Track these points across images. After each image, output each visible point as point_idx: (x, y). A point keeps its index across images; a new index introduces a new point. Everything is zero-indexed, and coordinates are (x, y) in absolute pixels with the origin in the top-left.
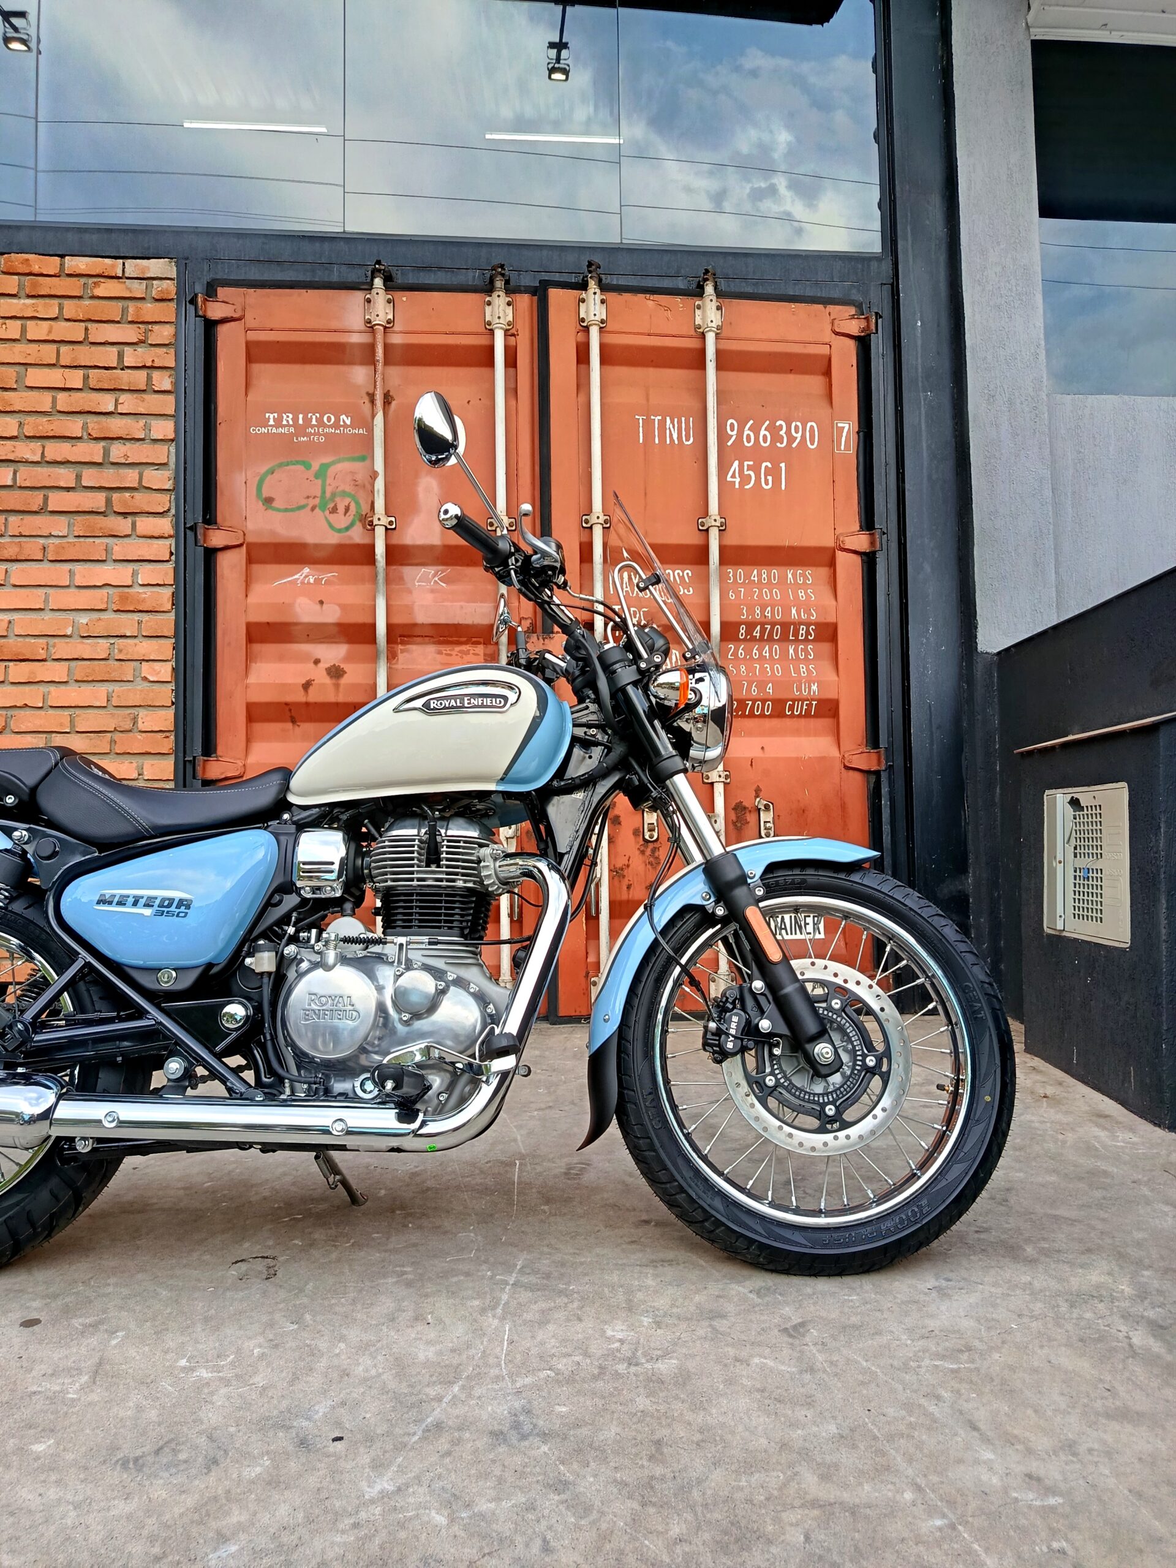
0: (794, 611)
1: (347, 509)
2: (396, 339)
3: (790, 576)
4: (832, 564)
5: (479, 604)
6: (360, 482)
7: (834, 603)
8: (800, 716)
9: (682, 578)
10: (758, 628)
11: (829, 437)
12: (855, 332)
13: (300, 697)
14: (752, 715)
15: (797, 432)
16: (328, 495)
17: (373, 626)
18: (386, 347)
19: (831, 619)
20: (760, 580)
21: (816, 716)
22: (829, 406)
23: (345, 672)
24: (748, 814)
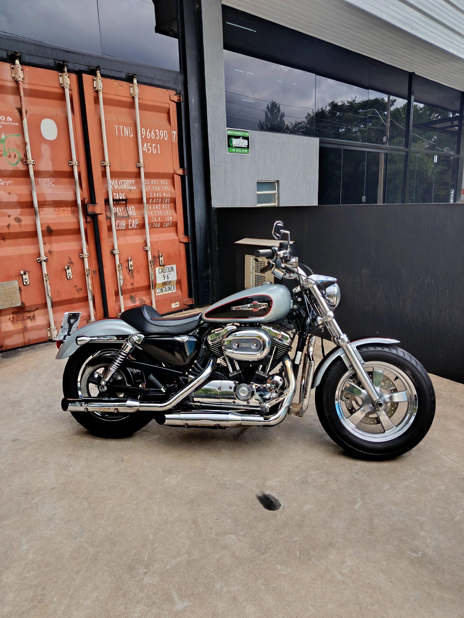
0: (164, 194)
1: (15, 156)
2: (26, 86)
3: (162, 182)
4: (173, 178)
5: (68, 193)
6: (18, 145)
7: (174, 191)
8: (167, 227)
9: (132, 183)
10: (155, 199)
11: (170, 136)
12: (176, 100)
13: (6, 231)
14: (155, 227)
15: (162, 134)
16: (7, 150)
17: (32, 202)
18: (24, 89)
19: (174, 197)
20: (154, 183)
21: (171, 227)
22: (170, 126)
23: (22, 220)
24: (156, 259)
